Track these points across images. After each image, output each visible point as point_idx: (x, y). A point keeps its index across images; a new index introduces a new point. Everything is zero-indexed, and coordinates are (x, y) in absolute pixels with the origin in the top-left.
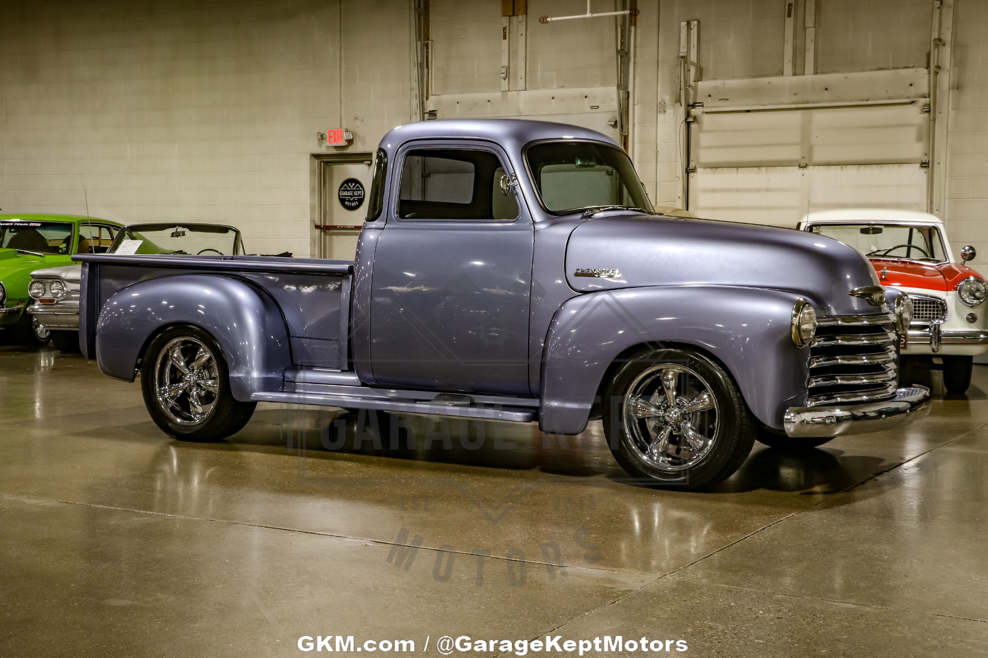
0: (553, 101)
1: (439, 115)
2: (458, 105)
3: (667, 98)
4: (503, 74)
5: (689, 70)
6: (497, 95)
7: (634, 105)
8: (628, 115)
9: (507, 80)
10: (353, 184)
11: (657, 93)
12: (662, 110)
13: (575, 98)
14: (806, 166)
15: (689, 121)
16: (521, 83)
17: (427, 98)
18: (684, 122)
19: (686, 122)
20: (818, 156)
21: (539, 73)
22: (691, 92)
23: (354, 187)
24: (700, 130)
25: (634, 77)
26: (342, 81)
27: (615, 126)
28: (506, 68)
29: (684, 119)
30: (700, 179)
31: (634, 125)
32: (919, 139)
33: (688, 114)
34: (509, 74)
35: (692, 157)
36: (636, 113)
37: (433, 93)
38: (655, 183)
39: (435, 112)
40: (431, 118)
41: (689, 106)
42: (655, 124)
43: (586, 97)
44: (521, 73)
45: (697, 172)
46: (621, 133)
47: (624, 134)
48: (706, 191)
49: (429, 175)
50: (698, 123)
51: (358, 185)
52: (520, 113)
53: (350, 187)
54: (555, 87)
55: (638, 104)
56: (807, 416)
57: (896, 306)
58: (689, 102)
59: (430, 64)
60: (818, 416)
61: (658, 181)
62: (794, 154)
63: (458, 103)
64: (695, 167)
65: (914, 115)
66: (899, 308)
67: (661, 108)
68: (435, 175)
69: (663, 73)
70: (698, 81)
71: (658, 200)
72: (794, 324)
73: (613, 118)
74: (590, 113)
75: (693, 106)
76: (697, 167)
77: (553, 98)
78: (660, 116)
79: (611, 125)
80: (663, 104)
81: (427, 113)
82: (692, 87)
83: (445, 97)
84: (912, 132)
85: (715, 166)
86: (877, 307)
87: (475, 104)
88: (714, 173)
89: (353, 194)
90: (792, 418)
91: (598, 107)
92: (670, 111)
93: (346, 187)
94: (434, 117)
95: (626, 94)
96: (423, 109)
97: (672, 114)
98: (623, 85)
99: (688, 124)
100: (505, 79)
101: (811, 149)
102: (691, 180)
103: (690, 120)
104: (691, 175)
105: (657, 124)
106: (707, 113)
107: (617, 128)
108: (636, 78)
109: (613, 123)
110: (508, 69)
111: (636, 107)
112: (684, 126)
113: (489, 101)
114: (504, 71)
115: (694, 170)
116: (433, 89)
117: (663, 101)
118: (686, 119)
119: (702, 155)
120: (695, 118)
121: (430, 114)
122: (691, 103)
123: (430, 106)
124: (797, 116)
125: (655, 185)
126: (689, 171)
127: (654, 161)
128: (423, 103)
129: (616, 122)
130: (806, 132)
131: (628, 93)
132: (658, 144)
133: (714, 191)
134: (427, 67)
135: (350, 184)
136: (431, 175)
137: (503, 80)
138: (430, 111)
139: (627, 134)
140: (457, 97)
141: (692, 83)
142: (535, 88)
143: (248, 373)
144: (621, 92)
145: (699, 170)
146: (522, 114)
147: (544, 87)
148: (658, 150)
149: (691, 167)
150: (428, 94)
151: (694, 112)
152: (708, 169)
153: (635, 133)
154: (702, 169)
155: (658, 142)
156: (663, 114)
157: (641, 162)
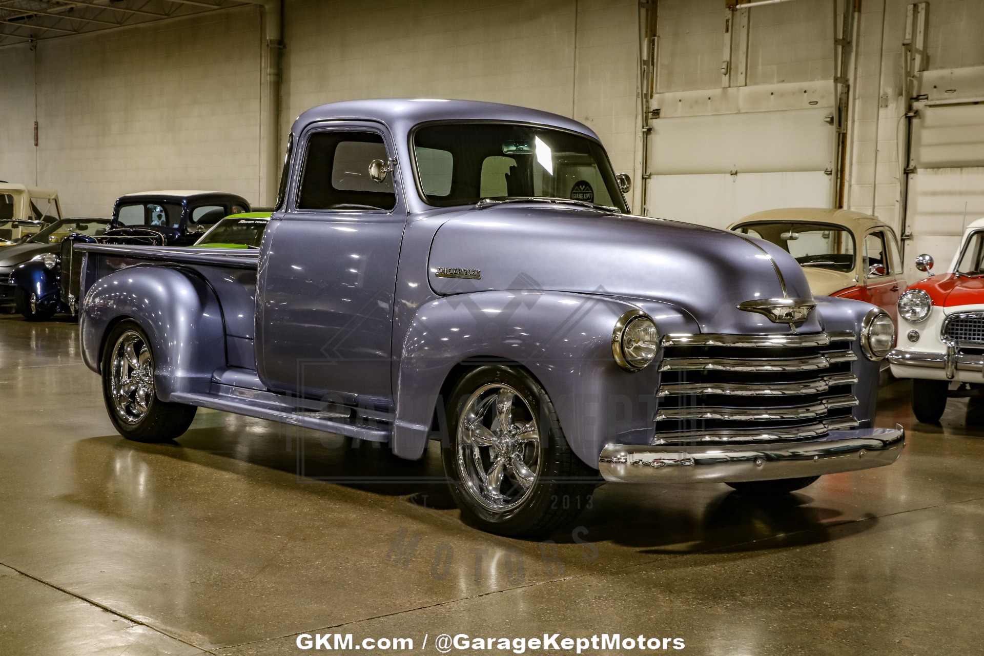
0: (772, 96)
1: (662, 114)
2: (680, 103)
3: (890, 91)
4: (723, 70)
5: (914, 59)
6: (719, 91)
7: (854, 99)
8: (847, 110)
9: (728, 75)
10: (584, 187)
11: (880, 86)
12: (883, 105)
13: (794, 93)
15: (911, 116)
16: (742, 78)
17: (652, 97)
18: (904, 117)
19: (906, 117)
21: (760, 68)
22: (916, 83)
23: (584, 189)
24: (922, 126)
25: (856, 68)
26: (576, 82)
27: (831, 122)
28: (726, 63)
29: (904, 114)
30: (921, 181)
31: (853, 121)
33: (910, 108)
34: (731, 69)
35: (912, 156)
36: (856, 109)
37: (658, 92)
38: (873, 185)
39: (658, 111)
40: (654, 117)
41: (912, 99)
42: (875, 120)
43: (805, 92)
44: (742, 68)
45: (917, 173)
46: (838, 130)
47: (842, 132)
48: (925, 194)
49: (649, 177)
50: (920, 118)
51: (588, 187)
52: (739, 110)
53: (580, 189)
54: (775, 82)
55: (859, 98)
56: (648, 457)
57: (863, 324)
58: (912, 95)
59: (655, 61)
60: (669, 457)
61: (877, 183)
63: (680, 101)
64: (915, 168)
66: (868, 328)
67: (883, 102)
68: (655, 176)
69: (887, 64)
70: (924, 70)
71: (876, 204)
72: (617, 341)
73: (830, 114)
74: (808, 109)
75: (917, 99)
76: (917, 167)
77: (772, 94)
78: (882, 111)
79: (827, 122)
80: (886, 97)
81: (651, 112)
82: (916, 77)
83: (669, 96)
85: (936, 166)
86: (787, 325)
87: (696, 102)
88: (936, 174)
89: (583, 197)
90: (622, 458)
91: (817, 102)
92: (892, 106)
93: (577, 190)
94: (657, 117)
95: (847, 89)
96: (647, 108)
97: (893, 108)
98: (842, 79)
99: (909, 120)
100: (725, 74)
102: (911, 182)
103: (911, 114)
104: (911, 176)
105: (878, 119)
106: (931, 106)
107: (833, 125)
108: (858, 70)
109: (829, 119)
110: (729, 64)
111: (857, 101)
112: (903, 122)
113: (709, 99)
114: (724, 66)
115: (913, 171)
116: (658, 86)
117: (886, 94)
118: (906, 114)
119: (924, 154)
120: (917, 112)
121: (653, 113)
122: (915, 95)
123: (654, 105)
125: (873, 187)
126: (908, 171)
127: (873, 161)
128: (647, 102)
129: (832, 119)
131: (848, 87)
132: (879, 142)
133: (935, 194)
134: (653, 64)
135: (581, 187)
136: (652, 177)
137: (724, 76)
138: (653, 110)
139: (845, 132)
140: (680, 94)
141: (916, 73)
142: (756, 84)
143: (172, 372)
144: (839, 86)
145: (920, 171)
146: (741, 112)
147: (764, 82)
148: (878, 149)
149: (911, 166)
150: (652, 92)
151: (917, 105)
152: (929, 170)
153: (855, 131)
154: (922, 169)
155: (878, 140)
156: (884, 109)
157: (860, 162)
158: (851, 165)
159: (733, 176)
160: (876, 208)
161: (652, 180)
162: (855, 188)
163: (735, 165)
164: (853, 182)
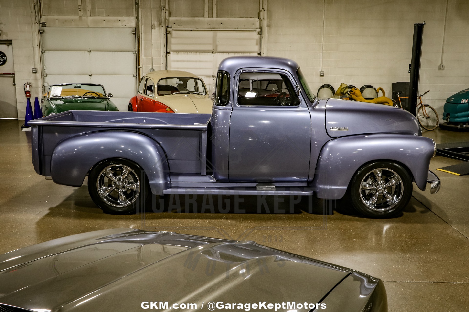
1: (47, 25)
3: (156, 23)
4: (79, 9)
6: (77, 17)
7: (142, 25)
8: (139, 29)
9: (81, 11)
11: (151, 21)
13: (114, 21)
14: (215, 53)
17: (41, 17)
18: (165, 33)
20: (219, 49)
21: (97, 9)
22: (167, 21)
24: (171, 37)
25: (141, 14)
30: (172, 57)
32: (257, 44)
33: (166, 31)
34: (82, 9)
35: (168, 48)
36: (142, 29)
37: (44, 15)
38: (152, 57)
39: (45, 23)
40: (43, 26)
42: (151, 33)
43: (120, 21)
44: (88, 8)
48: (174, 61)
49: (44, 52)
50: (170, 34)
54: (105, 16)
59: (41, 1)
62: (210, 48)
63: (57, 20)
64: (170, 52)
65: (255, 35)
67: (153, 27)
68: (47, 51)
70: (169, 17)
71: (153, 64)
73: (134, 30)
74: (121, 27)
77: (104, 20)
78: (153, 31)
80: (154, 25)
81: (42, 24)
83: (50, 17)
84: (254, 42)
85: (178, 52)
87: (66, 21)
88: (178, 54)
91: (126, 25)
92: (157, 29)
94: (45, 26)
96: (39, 22)
97: (158, 30)
98: (137, 17)
101: (217, 46)
102: (168, 57)
103: (168, 33)
104: (168, 55)
106: (174, 30)
109: (134, 33)
110: (82, 6)
112: (165, 35)
113: (73, 20)
114: (80, 7)
115: (169, 53)
116: (43, 13)
119: (173, 47)
120: (169, 32)
122: (167, 26)
123: (43, 21)
124: (211, 34)
126: (167, 53)
127: (151, 48)
128: (39, 20)
130: (214, 39)
131: (139, 20)
133: (178, 61)
134: (40, 3)
137: (79, 11)
139: (139, 37)
140: (56, 17)
141: (167, 18)
142: (95, 16)
144: (137, 20)
145: (171, 53)
146: (90, 27)
147: (99, 15)
148: (153, 44)
149: (168, 51)
150: (41, 15)
151: (168, 29)
152: (175, 53)
153: (142, 37)
154: (172, 53)
155: (152, 41)
156: (154, 30)
157: (145, 49)
158: (142, 50)
159: (89, 52)
160: (153, 66)
161: (46, 53)
162: (144, 58)
163: (89, 48)
164: (143, 56)
